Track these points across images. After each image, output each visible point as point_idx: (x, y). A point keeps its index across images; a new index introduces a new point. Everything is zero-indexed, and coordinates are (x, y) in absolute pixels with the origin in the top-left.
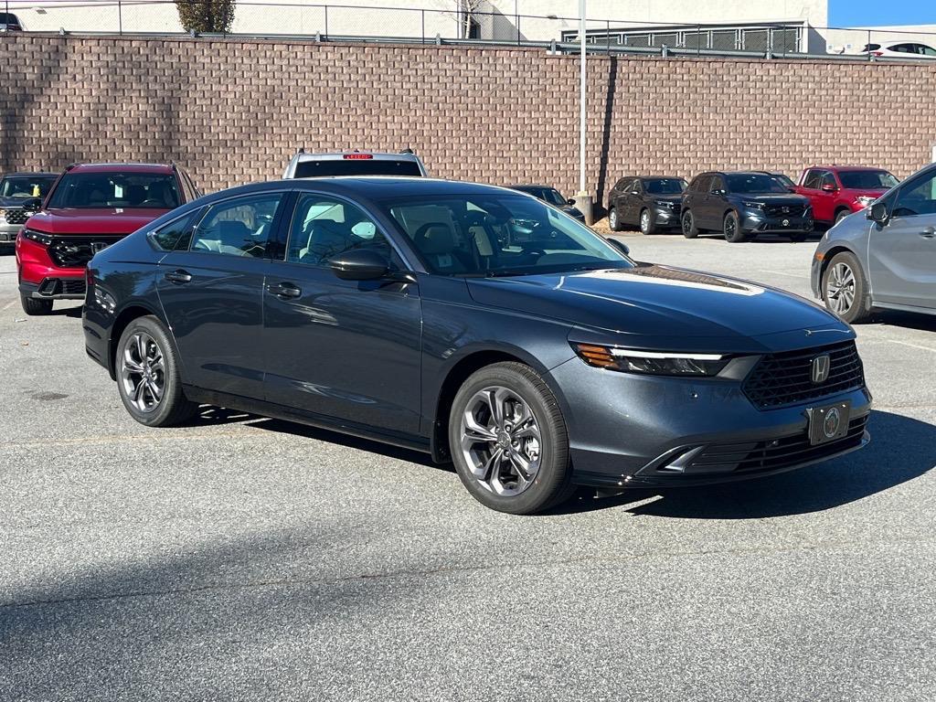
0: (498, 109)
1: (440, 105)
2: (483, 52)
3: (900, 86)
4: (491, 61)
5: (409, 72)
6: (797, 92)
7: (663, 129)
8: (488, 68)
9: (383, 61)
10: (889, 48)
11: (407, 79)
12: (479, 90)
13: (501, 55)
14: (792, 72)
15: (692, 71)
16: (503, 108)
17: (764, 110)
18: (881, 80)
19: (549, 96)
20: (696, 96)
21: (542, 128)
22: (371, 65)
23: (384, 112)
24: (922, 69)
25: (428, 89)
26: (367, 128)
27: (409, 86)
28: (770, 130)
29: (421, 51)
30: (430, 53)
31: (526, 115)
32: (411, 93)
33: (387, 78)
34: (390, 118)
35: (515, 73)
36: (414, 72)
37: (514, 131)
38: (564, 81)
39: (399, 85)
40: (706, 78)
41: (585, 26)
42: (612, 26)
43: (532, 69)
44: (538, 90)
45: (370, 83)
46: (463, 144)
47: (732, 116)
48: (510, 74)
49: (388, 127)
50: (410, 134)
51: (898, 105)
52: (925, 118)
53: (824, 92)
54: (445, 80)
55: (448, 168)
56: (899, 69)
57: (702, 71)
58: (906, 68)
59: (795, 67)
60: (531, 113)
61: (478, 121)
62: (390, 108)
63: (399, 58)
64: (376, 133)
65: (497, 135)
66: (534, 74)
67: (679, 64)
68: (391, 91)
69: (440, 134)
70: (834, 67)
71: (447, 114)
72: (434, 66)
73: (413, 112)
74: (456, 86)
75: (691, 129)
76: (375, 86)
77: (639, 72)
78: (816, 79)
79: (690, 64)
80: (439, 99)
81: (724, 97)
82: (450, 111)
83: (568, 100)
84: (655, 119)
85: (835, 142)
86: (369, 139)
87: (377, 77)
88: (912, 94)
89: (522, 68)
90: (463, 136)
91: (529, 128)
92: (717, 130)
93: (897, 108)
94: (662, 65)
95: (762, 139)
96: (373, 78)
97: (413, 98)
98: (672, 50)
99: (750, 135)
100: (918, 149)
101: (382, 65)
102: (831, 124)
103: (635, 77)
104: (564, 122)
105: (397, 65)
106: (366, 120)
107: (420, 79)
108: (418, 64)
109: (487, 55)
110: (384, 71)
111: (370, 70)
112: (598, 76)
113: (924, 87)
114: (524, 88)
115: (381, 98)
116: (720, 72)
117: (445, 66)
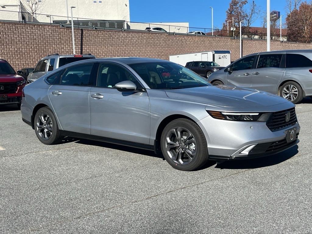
0: (46, 44)
1: (27, 42)
2: (40, 26)
3: (158, 39)
4: (43, 29)
5: (16, 32)
6: (133, 41)
7: (97, 51)
8: (42, 31)
9: (7, 28)
10: (153, 29)
11: (15, 34)
12: (40, 38)
13: (46, 27)
14: (131, 35)
15: (104, 34)
16: (48, 44)
17: (124, 46)
18: (154, 38)
19: (62, 40)
20: (106, 41)
21: (61, 50)
22: (2, 29)
23: (8, 45)
24: (163, 35)
25: (23, 37)
26: (3, 50)
27: (16, 36)
28: (126, 51)
29: (19, 25)
30: (23, 26)
31: (56, 46)
32: (17, 39)
33: (8, 34)
34: (10, 47)
35: (51, 33)
36: (18, 32)
37: (52, 51)
38: (66, 36)
39: (13, 36)
40: (108, 36)
41: (72, 19)
42: (79, 19)
43: (56, 32)
44: (59, 38)
45: (3, 35)
46: (36, 55)
47: (116, 47)
48: (49, 33)
49: (10, 49)
50: (18, 52)
51: (158, 45)
52: (165, 48)
53: (139, 41)
54: (28, 35)
55: (31, 62)
56: (158, 34)
57: (107, 34)
58: (159, 34)
59: (131, 33)
60: (57, 46)
61: (40, 48)
62: (10, 43)
63: (12, 27)
64: (6, 51)
65: (47, 52)
66: (57, 34)
67: (100, 32)
68: (10, 38)
69: (28, 52)
70: (142, 34)
71: (30, 45)
72: (24, 30)
73: (18, 45)
74: (32, 37)
75: (105, 51)
76: (4, 36)
77: (89, 34)
78: (137, 37)
79: (103, 32)
80: (27, 41)
81: (113, 42)
82: (31, 44)
83: (68, 42)
84: (94, 48)
85: (143, 55)
86: (4, 53)
87: (5, 33)
88: (161, 42)
89: (53, 31)
90: (36, 52)
91: (57, 50)
92: (112, 51)
93: (158, 46)
94: (95, 32)
95: (124, 54)
96: (3, 33)
97: (18, 40)
98: (96, 28)
99: (121, 53)
100: (164, 57)
101: (6, 29)
102: (142, 50)
103: (88, 35)
104: (67, 48)
105: (11, 29)
106: (2, 47)
107: (20, 34)
108: (19, 29)
109: (42, 27)
110: (7, 31)
111: (2, 31)
112: (77, 34)
113: (164, 40)
114: (54, 38)
115: (7, 40)
116: (111, 34)
117: (28, 30)
